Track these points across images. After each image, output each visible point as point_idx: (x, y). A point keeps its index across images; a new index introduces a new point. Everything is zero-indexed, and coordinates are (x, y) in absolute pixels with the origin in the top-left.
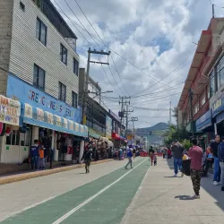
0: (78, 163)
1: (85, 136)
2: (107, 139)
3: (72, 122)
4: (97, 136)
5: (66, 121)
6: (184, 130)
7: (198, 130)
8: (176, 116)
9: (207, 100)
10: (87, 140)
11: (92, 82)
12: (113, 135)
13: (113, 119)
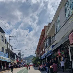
0: (8, 69)
1: (10, 61)
2: (15, 62)
3: (6, 58)
4: (13, 61)
5: (5, 58)
6: (38, 58)
7: (42, 59)
8: (36, 53)
9: (44, 50)
10: (10, 63)
11: (11, 46)
12: (17, 61)
13: (17, 56)
